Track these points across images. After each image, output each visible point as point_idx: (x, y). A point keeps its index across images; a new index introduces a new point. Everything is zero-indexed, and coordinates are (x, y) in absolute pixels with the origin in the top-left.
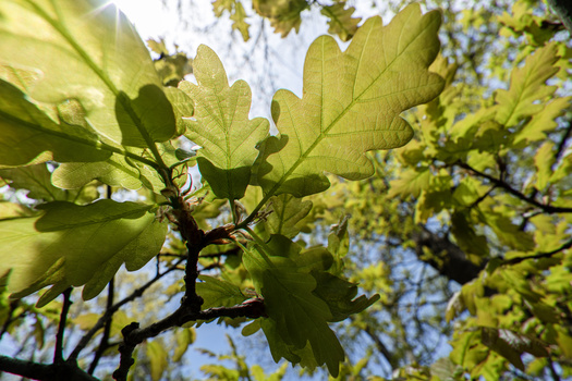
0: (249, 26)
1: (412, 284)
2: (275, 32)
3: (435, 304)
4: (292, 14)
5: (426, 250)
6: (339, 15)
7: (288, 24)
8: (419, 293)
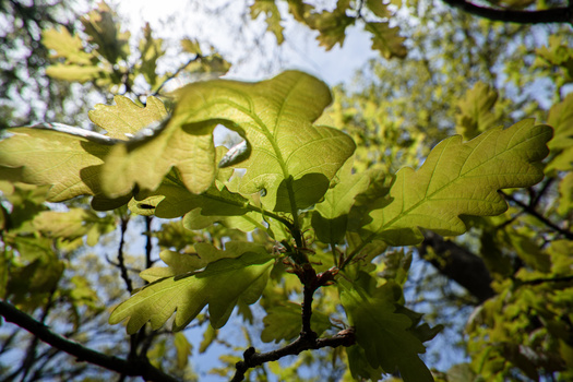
0: (283, 28)
1: (412, 282)
2: (320, 45)
3: (432, 302)
4: (338, 30)
5: (430, 250)
6: (384, 32)
7: (333, 38)
8: (419, 290)
